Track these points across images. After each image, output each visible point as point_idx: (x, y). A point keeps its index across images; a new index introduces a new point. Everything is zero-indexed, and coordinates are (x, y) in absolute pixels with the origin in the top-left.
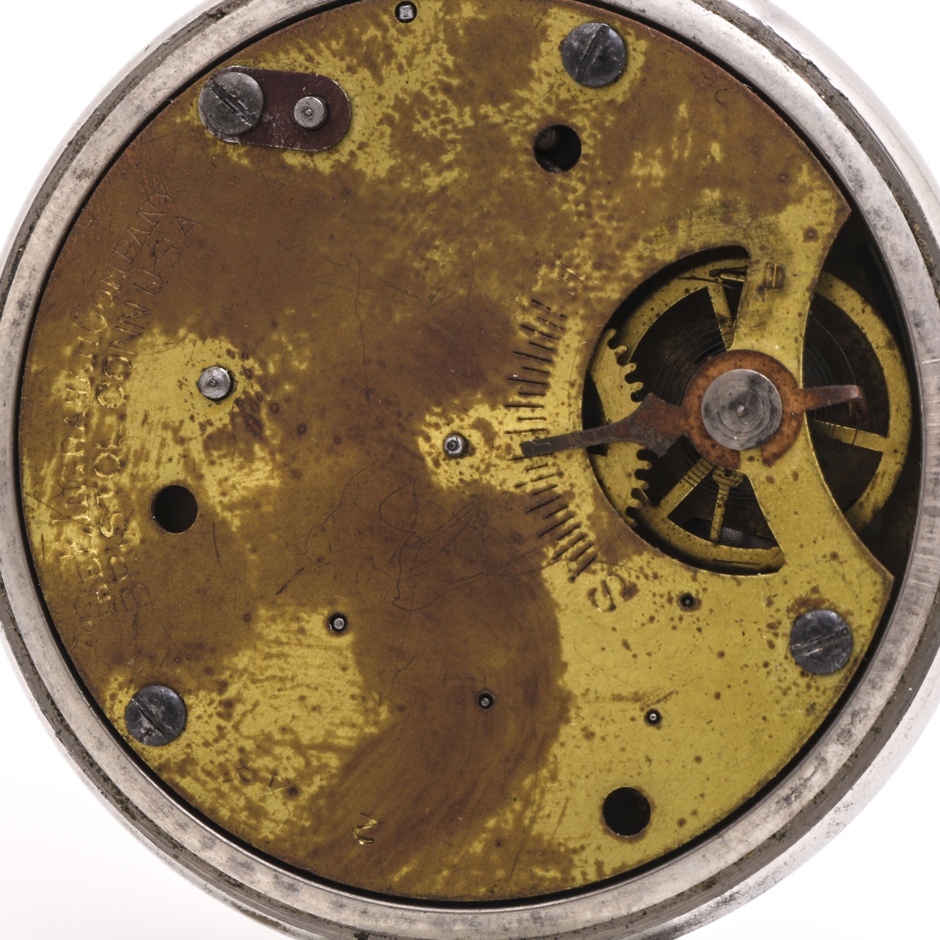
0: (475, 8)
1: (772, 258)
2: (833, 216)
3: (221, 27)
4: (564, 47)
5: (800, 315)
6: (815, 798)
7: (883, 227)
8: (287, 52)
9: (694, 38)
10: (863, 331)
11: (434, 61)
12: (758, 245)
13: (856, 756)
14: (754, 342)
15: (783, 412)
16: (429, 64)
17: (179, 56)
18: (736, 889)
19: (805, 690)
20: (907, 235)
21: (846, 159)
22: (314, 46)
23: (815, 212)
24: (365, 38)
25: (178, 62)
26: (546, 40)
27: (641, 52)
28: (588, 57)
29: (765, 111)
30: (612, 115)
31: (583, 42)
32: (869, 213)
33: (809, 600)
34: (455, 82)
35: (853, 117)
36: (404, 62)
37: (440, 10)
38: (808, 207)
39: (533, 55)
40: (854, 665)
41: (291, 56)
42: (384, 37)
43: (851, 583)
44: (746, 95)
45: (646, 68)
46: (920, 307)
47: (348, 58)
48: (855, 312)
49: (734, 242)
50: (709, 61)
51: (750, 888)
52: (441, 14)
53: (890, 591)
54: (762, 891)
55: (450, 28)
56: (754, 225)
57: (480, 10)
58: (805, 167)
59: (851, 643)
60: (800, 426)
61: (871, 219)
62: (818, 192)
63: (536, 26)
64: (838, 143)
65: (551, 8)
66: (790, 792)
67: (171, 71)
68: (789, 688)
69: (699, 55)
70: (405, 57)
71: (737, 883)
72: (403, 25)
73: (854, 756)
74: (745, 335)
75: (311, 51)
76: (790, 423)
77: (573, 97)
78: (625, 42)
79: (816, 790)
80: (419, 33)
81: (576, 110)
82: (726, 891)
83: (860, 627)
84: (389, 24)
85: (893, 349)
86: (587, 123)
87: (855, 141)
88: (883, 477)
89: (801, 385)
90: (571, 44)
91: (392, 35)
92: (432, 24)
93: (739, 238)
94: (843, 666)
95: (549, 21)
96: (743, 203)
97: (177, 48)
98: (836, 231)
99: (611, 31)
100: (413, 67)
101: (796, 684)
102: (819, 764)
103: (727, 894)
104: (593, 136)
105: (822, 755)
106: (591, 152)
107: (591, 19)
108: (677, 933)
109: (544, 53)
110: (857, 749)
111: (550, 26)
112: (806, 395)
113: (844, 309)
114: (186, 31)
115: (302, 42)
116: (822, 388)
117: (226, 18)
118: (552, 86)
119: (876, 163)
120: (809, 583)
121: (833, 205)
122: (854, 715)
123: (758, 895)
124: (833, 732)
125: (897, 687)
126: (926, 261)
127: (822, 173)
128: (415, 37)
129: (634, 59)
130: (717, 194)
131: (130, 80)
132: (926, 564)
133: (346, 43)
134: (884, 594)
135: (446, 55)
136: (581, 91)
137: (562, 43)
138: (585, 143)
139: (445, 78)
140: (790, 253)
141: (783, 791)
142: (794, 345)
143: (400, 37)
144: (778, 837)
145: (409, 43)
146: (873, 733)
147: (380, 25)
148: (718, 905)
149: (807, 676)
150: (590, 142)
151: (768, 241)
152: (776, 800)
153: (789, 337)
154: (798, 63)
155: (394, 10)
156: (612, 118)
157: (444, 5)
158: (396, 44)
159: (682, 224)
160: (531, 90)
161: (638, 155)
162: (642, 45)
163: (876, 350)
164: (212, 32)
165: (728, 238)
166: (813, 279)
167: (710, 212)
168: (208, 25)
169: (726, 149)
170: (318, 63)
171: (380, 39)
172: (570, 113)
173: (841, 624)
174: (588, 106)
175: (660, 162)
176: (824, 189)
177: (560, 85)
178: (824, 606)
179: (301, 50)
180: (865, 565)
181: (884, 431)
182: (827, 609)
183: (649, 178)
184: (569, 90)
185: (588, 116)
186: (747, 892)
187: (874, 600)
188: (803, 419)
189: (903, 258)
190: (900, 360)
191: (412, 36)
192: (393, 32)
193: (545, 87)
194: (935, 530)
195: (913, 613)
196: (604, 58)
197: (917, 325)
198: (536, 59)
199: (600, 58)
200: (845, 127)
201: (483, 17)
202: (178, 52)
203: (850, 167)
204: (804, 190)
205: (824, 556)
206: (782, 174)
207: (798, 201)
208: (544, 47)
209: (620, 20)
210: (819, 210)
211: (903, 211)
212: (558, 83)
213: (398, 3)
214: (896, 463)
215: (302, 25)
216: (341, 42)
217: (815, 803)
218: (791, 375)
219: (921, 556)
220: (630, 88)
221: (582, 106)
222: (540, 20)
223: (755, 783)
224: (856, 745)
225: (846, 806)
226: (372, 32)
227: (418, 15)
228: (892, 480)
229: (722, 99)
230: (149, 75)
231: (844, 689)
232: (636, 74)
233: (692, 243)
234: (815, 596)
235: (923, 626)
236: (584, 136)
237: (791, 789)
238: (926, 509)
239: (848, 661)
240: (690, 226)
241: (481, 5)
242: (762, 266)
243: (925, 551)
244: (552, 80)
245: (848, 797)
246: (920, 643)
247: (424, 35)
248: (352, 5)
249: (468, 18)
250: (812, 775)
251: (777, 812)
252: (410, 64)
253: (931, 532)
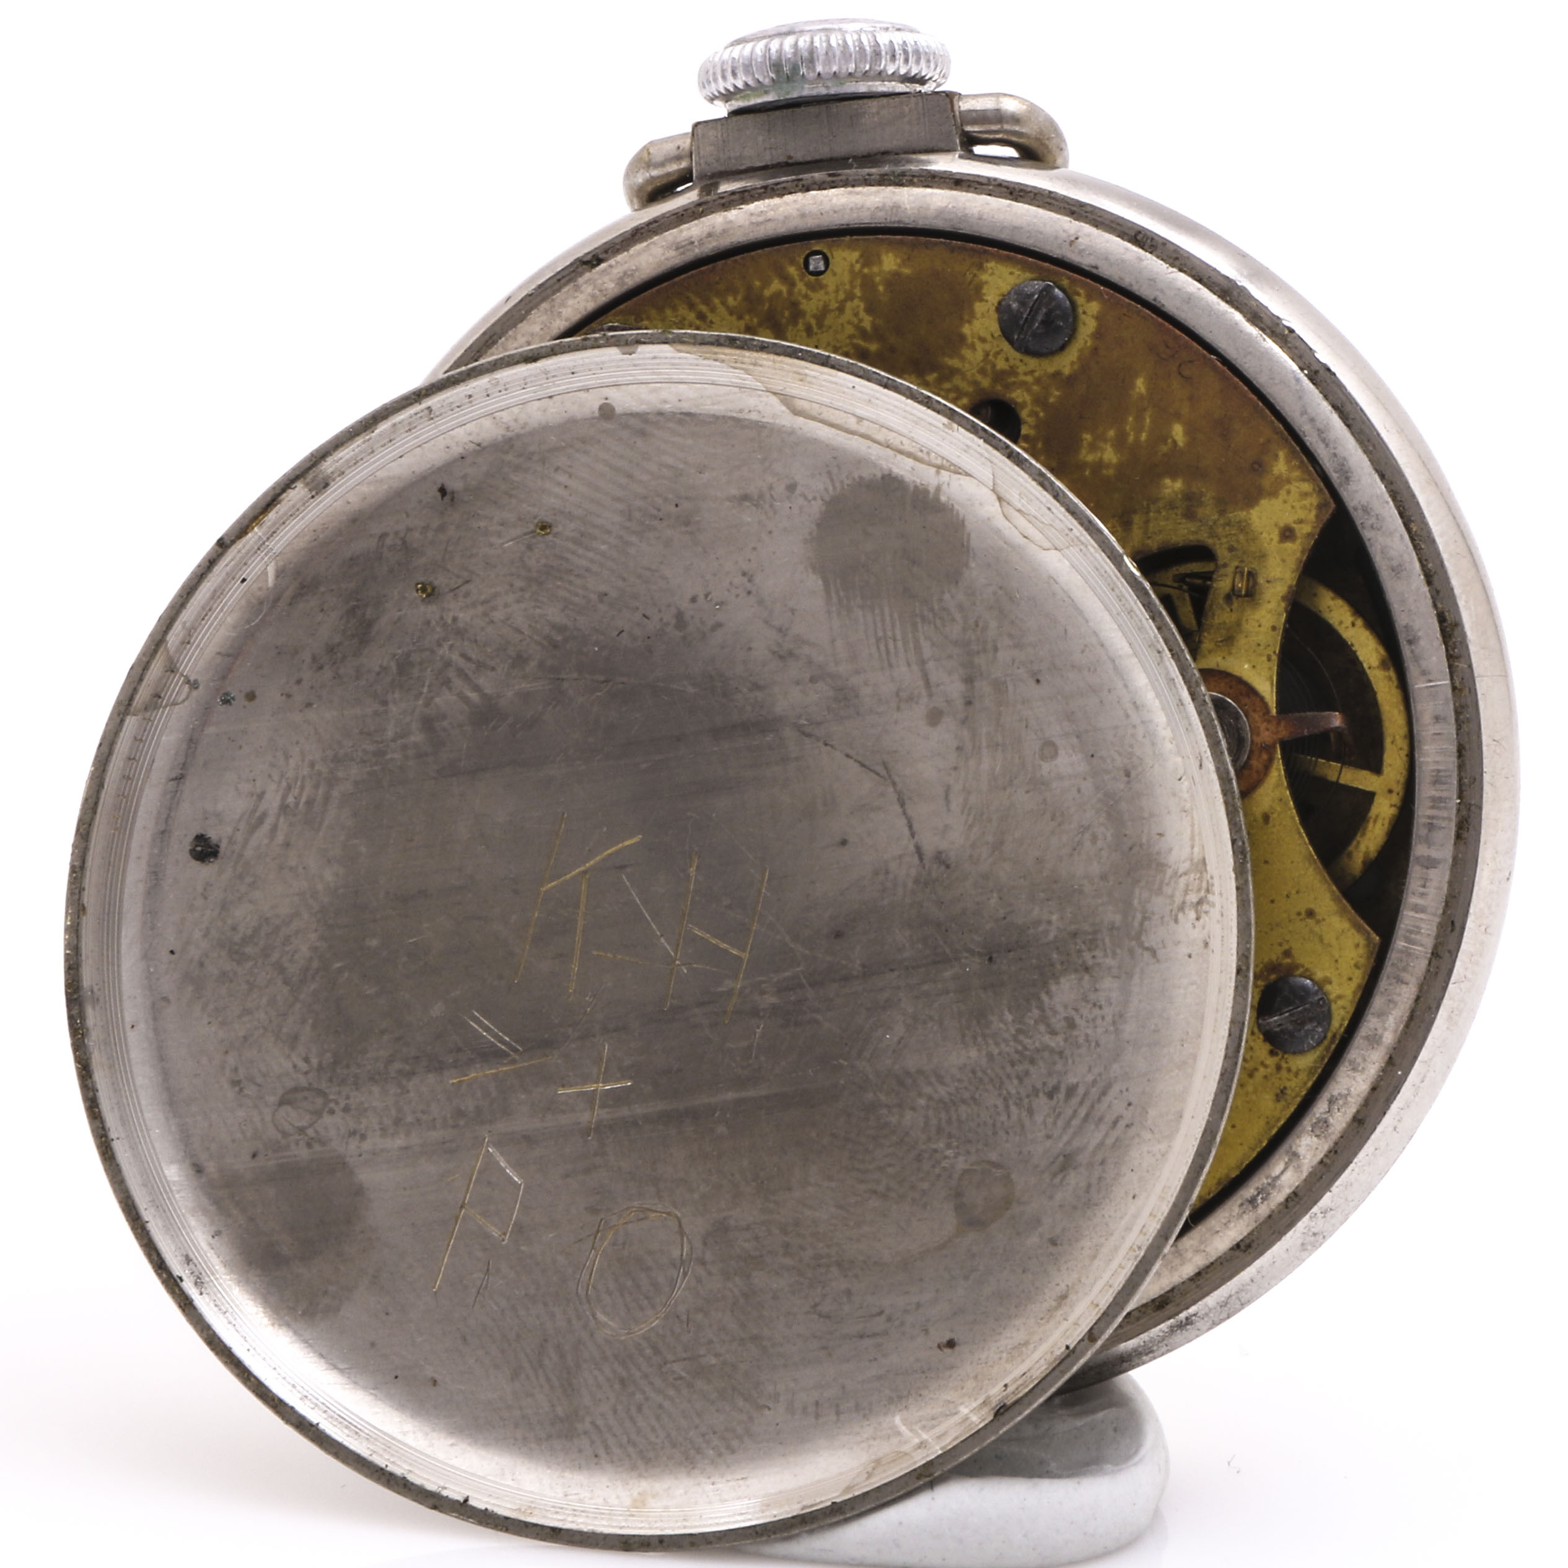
0: (898, 261)
1: (1242, 561)
2: (1314, 513)
3: (597, 276)
4: (1001, 308)
5: (1274, 628)
6: (1287, 1200)
7: (1372, 527)
8: (674, 308)
9: (1155, 300)
10: (1354, 649)
11: (849, 322)
12: (1226, 546)
13: (1336, 1152)
14: (1219, 659)
15: (1252, 741)
16: (842, 325)
17: (546, 310)
18: (1192, 1310)
19: (1275, 1070)
20: (1401, 536)
21: (1332, 446)
22: (707, 302)
23: (1293, 507)
24: (767, 293)
25: (544, 318)
26: (982, 300)
27: (1093, 316)
28: (1030, 321)
29: (1236, 387)
30: (1057, 389)
31: (1023, 304)
32: (1356, 509)
33: (1280, 965)
34: (873, 347)
35: (1341, 396)
36: (813, 322)
37: (857, 262)
38: (1285, 502)
39: (966, 317)
40: (1332, 1042)
41: (679, 313)
42: (790, 293)
43: (1330, 945)
44: (1214, 368)
45: (1098, 335)
46: (1414, 621)
47: (747, 317)
48: (1343, 626)
49: (1198, 541)
50: (1171, 327)
51: (1210, 1310)
52: (858, 267)
53: (1374, 956)
54: (1224, 1315)
55: (868, 284)
56: (1222, 521)
57: (904, 263)
58: (1281, 454)
59: (1328, 1016)
60: (1271, 760)
61: (1358, 517)
62: (1297, 484)
63: (970, 283)
64: (1321, 426)
65: (987, 261)
66: (1256, 1193)
67: (536, 328)
68: (1256, 1069)
69: (1160, 320)
70: (814, 316)
71: (1194, 1302)
72: (813, 278)
73: (1334, 1151)
74: (1210, 652)
75: (703, 308)
76: (1260, 756)
77: (1011, 367)
78: (1073, 305)
79: (1287, 1191)
80: (831, 288)
81: (1014, 383)
82: (1181, 1312)
83: (1340, 997)
84: (796, 277)
85: (1388, 669)
86: (1028, 398)
87: (1342, 424)
88: (1375, 822)
89: (1274, 711)
90: (1009, 306)
91: (800, 290)
92: (846, 278)
93: (1204, 537)
94: (1319, 1043)
95: (984, 277)
96: (1209, 496)
97: (543, 300)
98: (1318, 531)
99: (1056, 290)
100: (824, 329)
101: (1263, 1064)
102: (1290, 1160)
103: (1182, 1316)
104: (1036, 414)
105: (1294, 1149)
106: (1032, 432)
107: (1033, 276)
108: (1125, 1365)
109: (979, 315)
110: (1336, 1144)
111: (986, 282)
112: (1279, 723)
113: (1331, 622)
114: (555, 280)
115: (691, 295)
116: (1297, 714)
117: (603, 266)
118: (987, 354)
119: (1366, 451)
120: (1280, 945)
121: (1314, 500)
122: (1331, 1102)
123: (1222, 1321)
124: (1307, 1123)
125: (1384, 1070)
126: (1423, 567)
127: (1302, 462)
128: (827, 293)
129: (1084, 324)
130: (1178, 485)
131: (487, 337)
132: (1417, 924)
133: (747, 298)
134: (1368, 958)
135: (862, 314)
136: (1021, 361)
137: (1000, 303)
138: (1026, 422)
139: (861, 343)
140: (1263, 556)
141: (1248, 1191)
142: (1267, 664)
143: (809, 293)
144: (1242, 1247)
145: (819, 300)
146: (1356, 1124)
147: (786, 279)
148: (1172, 1330)
149: (1277, 1054)
150: (1031, 420)
151: (1238, 541)
152: (1239, 1202)
153: (1261, 655)
154: (1278, 331)
155: (802, 261)
156: (1057, 393)
157: (862, 256)
158: (804, 301)
159: (1137, 519)
160: (962, 358)
161: (1087, 437)
162: (1094, 307)
163: (1368, 671)
164: (586, 282)
165: (1192, 537)
166: (1290, 587)
167: (1171, 506)
168: (581, 274)
169: (1190, 431)
170: (711, 322)
171: (785, 294)
172: (1008, 387)
173: (1316, 993)
174: (1029, 379)
175: (1113, 446)
176: (1304, 480)
177: (997, 353)
178: (1298, 972)
179: (691, 306)
180: (1346, 925)
181: (1375, 766)
182: (1301, 976)
183: (1099, 465)
184: (1007, 360)
185: (1029, 390)
186: (1207, 1314)
187: (1357, 966)
188: (1275, 751)
189: (1395, 563)
190: (1396, 683)
191: (822, 292)
192: (800, 287)
193: (979, 355)
194: (1428, 884)
195: (1402, 982)
196: (1048, 322)
197: (1410, 642)
198: (969, 322)
199: (1043, 322)
200: (1330, 408)
201: (907, 271)
202: (544, 305)
203: (1335, 455)
204: (1281, 482)
205: (1299, 914)
206: (1255, 463)
207: (1274, 494)
208: (979, 307)
209: (1069, 278)
210: (1297, 505)
211: (1398, 508)
212: (994, 350)
213: (807, 252)
214: (1391, 806)
215: (692, 276)
216: (739, 298)
217: (1287, 1207)
218: (1262, 699)
219: (1411, 914)
220: (1079, 358)
221: (1023, 378)
222: (975, 275)
223: (1215, 1181)
224: (1335, 1137)
225: (1324, 1212)
226: (776, 286)
227: (831, 266)
228: (1386, 825)
229: (1187, 372)
230: (510, 333)
231: (1319, 1071)
232: (1086, 342)
233: (1149, 542)
234: (1288, 961)
235: (1413, 997)
236: (1024, 414)
237: (1257, 1188)
238: (1417, 859)
239: (1325, 1037)
240: (1147, 522)
241: (906, 257)
242: (1230, 570)
243: (1417, 909)
244: (987, 347)
245: (1326, 1200)
246: (1411, 1017)
247: (837, 291)
248: (753, 253)
249: (890, 272)
250: (1282, 1173)
251: (1240, 1216)
252: (820, 325)
253: (1424, 886)
